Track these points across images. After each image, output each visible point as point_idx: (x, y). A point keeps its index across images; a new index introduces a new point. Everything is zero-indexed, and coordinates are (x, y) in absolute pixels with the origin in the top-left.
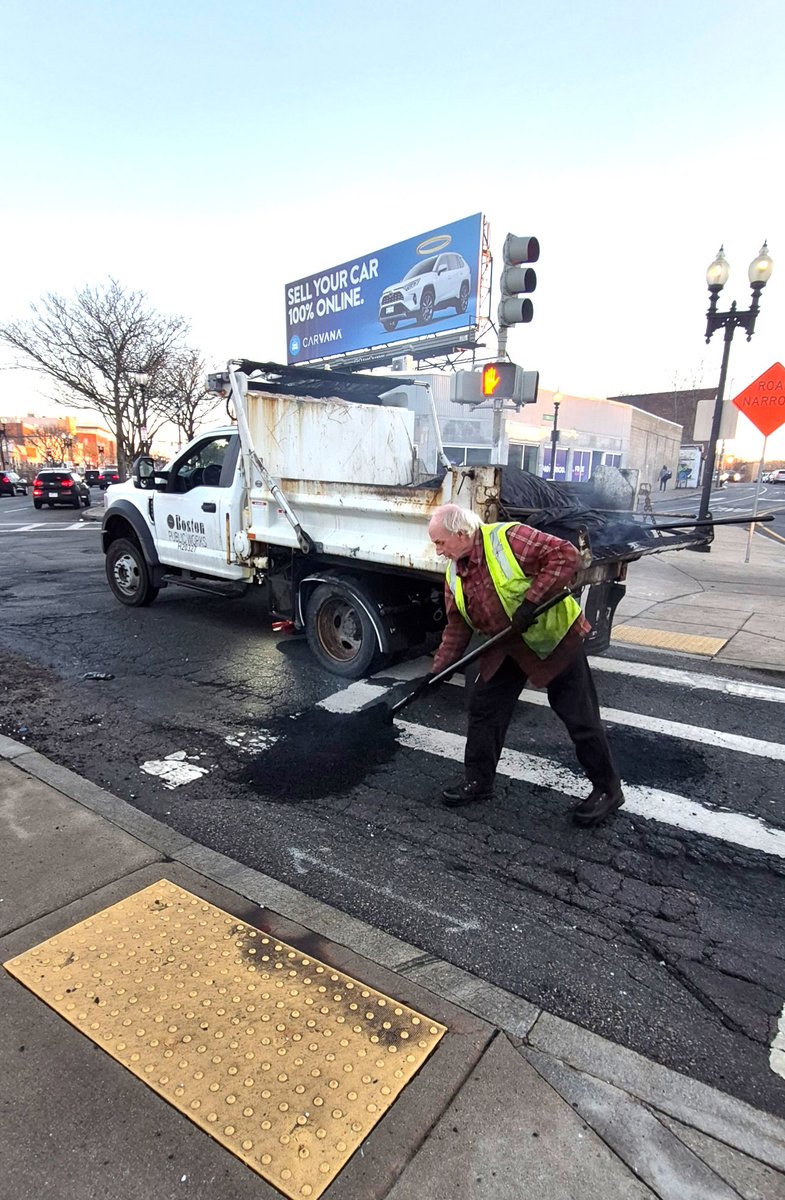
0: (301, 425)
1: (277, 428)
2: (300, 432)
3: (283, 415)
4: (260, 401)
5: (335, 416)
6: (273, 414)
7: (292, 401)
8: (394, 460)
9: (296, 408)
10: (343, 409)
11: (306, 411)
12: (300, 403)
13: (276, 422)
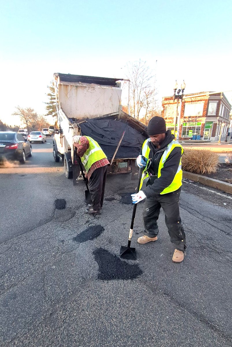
0: (76, 93)
1: (68, 94)
2: (76, 95)
3: (70, 90)
4: (62, 86)
5: (90, 90)
6: (67, 90)
7: (73, 86)
8: (112, 105)
9: (75, 88)
10: (93, 89)
11: (78, 89)
12: (77, 87)
13: (68, 92)
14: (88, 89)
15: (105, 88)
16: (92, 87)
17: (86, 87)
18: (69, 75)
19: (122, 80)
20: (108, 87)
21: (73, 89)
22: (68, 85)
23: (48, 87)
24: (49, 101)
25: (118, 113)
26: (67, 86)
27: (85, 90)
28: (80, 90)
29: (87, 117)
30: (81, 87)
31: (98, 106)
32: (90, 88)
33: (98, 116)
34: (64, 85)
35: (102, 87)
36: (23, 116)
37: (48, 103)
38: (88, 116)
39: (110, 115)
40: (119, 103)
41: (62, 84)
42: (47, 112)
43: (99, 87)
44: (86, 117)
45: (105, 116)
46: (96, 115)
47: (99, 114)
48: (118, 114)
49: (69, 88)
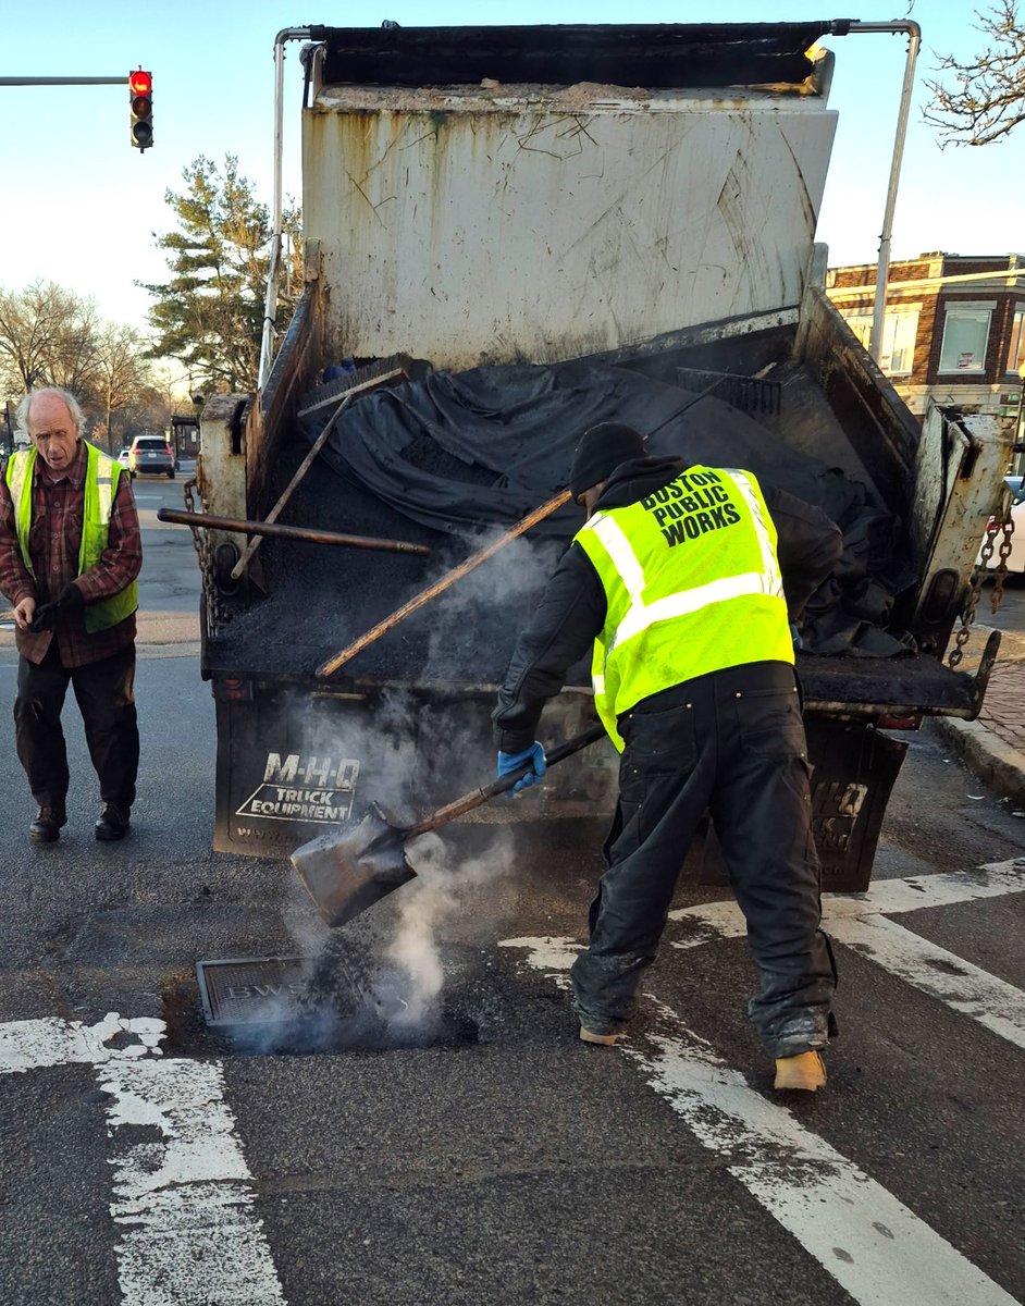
0: (438, 167)
1: (375, 178)
2: (435, 184)
3: (392, 145)
4: (332, 121)
5: (543, 140)
6: (364, 146)
7: (414, 113)
9: (428, 128)
10: (569, 123)
11: (454, 135)
12: (440, 118)
13: (374, 163)
14: (533, 132)
15: (676, 115)
16: (563, 113)
17: (517, 115)
18: (391, 36)
19: (842, 27)
20: (709, 104)
21: (412, 136)
22: (377, 113)
23: (168, 201)
24: (169, 277)
25: (787, 317)
26: (365, 115)
27: (506, 142)
28: (464, 143)
29: (512, 355)
30: (476, 115)
31: (614, 264)
32: (550, 119)
33: (613, 344)
34: (341, 113)
35: (656, 104)
36: (12, 346)
37: (163, 289)
38: (528, 346)
39: (713, 335)
40: (802, 225)
41: (328, 102)
42: (155, 335)
43: (630, 104)
44: (507, 352)
45: (669, 343)
46: (589, 338)
47: (618, 326)
48: (793, 328)
49: (383, 130)
